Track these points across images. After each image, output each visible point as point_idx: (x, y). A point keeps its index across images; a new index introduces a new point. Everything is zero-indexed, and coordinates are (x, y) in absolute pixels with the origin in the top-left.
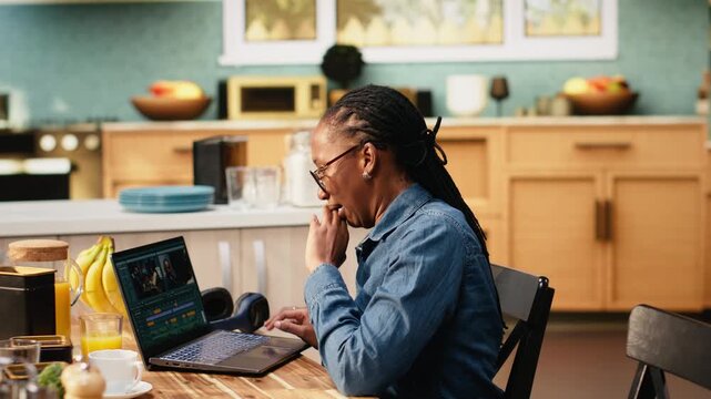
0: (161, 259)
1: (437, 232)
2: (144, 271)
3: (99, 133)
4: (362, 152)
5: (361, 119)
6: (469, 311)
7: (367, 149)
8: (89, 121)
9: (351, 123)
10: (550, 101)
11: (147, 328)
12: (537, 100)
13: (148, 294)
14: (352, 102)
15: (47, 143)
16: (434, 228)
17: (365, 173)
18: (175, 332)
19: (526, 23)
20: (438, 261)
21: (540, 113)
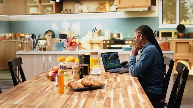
0: (112, 55)
1: (149, 50)
2: (108, 56)
4: (140, 36)
5: (141, 30)
6: (155, 64)
9: (139, 31)
11: (107, 66)
13: (108, 60)
15: (126, 42)
16: (148, 49)
17: (141, 40)
18: (113, 67)
20: (148, 55)
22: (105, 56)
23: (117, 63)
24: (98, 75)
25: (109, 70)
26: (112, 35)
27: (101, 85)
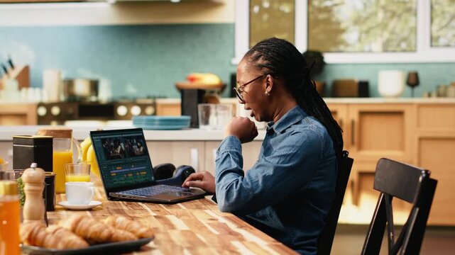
2: (112, 144)
3: (154, 105)
4: (266, 80)
5: (266, 59)
7: (268, 78)
8: (149, 97)
9: (260, 61)
10: (446, 87)
11: (110, 177)
12: (438, 87)
13: (113, 158)
14: (262, 48)
15: (122, 111)
17: (266, 92)
18: (131, 182)
19: (432, 39)
21: (439, 95)
22: (103, 141)
23: (143, 170)
24: (90, 209)
25: (120, 193)
26: (69, 84)
27: (141, 237)
